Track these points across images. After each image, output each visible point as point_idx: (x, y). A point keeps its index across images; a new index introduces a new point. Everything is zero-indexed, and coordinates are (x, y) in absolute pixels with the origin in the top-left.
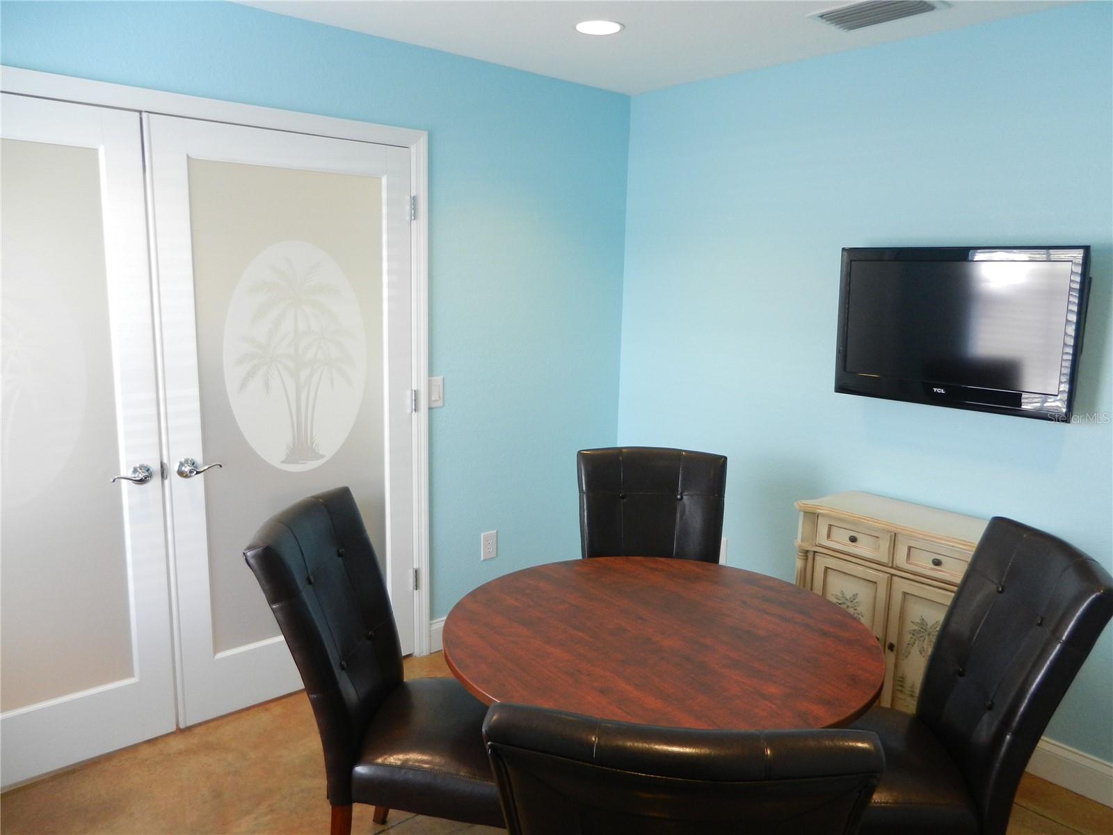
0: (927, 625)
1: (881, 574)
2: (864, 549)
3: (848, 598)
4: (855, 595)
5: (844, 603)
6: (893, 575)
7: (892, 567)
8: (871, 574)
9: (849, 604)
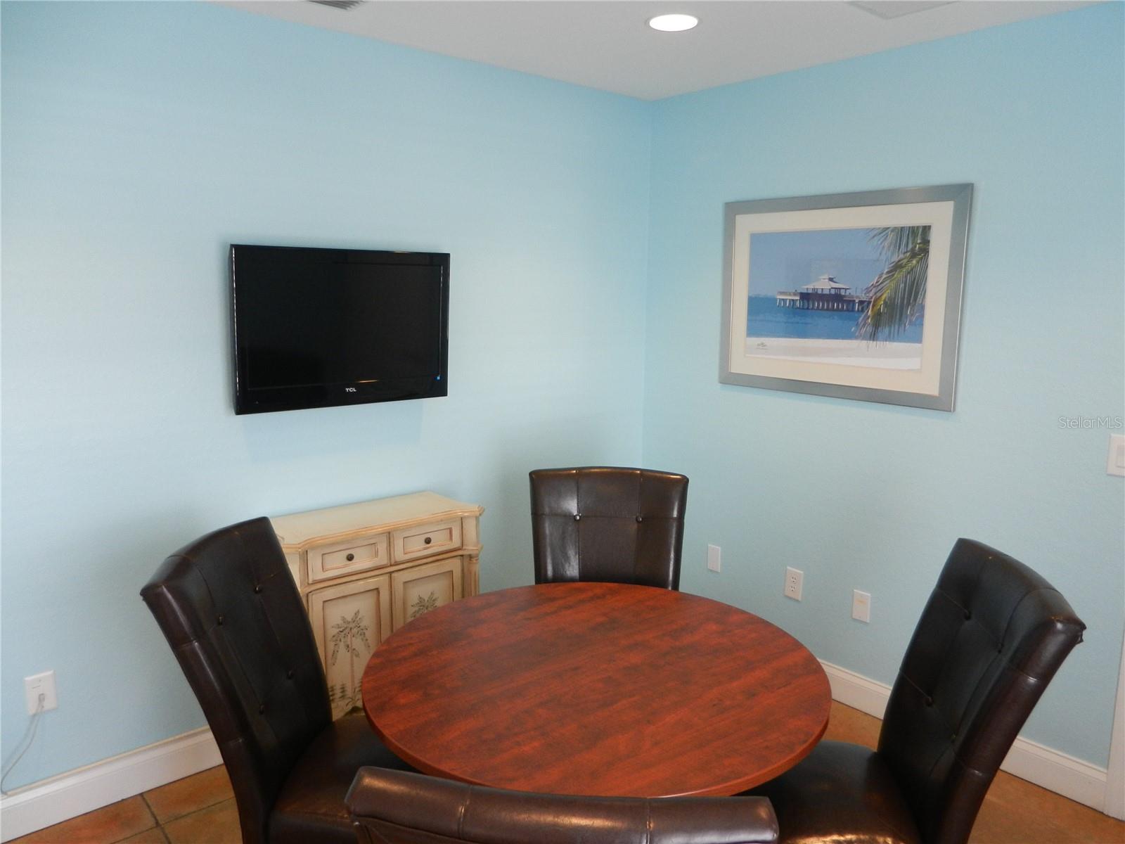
0: (424, 600)
1: (381, 578)
2: (361, 563)
3: (350, 619)
4: (357, 613)
5: (346, 628)
6: (391, 573)
7: (391, 565)
8: (372, 583)
9: (352, 625)
